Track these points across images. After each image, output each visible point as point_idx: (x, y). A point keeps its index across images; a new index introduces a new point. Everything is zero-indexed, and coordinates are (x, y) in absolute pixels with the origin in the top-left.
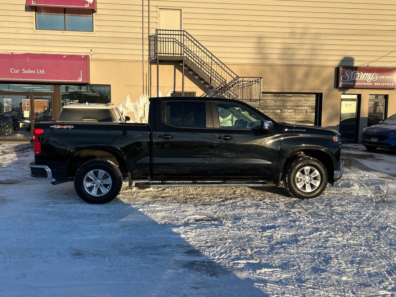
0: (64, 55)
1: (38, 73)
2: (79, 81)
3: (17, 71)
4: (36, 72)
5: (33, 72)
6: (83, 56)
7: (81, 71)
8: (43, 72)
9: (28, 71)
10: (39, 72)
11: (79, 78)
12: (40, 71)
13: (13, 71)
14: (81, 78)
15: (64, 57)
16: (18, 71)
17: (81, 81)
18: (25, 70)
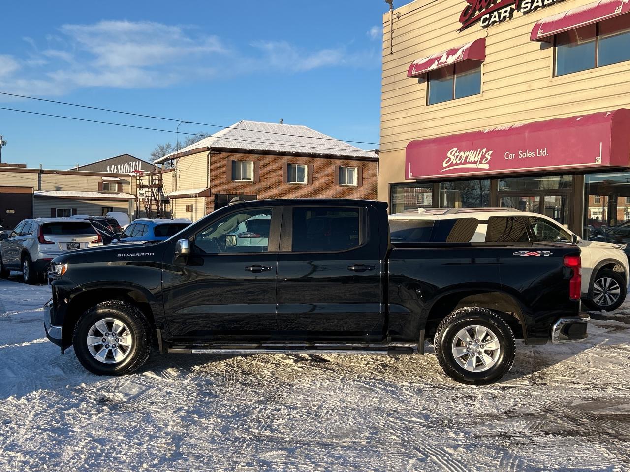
0: (578, 117)
1: (538, 155)
2: (596, 163)
3: (512, 156)
4: (536, 154)
5: (532, 155)
6: (610, 113)
7: (601, 143)
8: (544, 153)
9: (525, 154)
10: (540, 154)
11: (596, 158)
12: (541, 152)
13: (507, 156)
14: (600, 158)
15: (578, 119)
16: (514, 155)
17: (600, 163)
18: (521, 153)
